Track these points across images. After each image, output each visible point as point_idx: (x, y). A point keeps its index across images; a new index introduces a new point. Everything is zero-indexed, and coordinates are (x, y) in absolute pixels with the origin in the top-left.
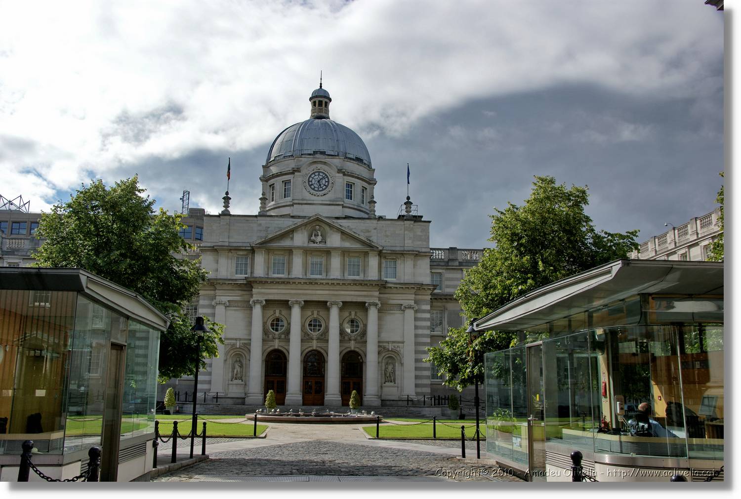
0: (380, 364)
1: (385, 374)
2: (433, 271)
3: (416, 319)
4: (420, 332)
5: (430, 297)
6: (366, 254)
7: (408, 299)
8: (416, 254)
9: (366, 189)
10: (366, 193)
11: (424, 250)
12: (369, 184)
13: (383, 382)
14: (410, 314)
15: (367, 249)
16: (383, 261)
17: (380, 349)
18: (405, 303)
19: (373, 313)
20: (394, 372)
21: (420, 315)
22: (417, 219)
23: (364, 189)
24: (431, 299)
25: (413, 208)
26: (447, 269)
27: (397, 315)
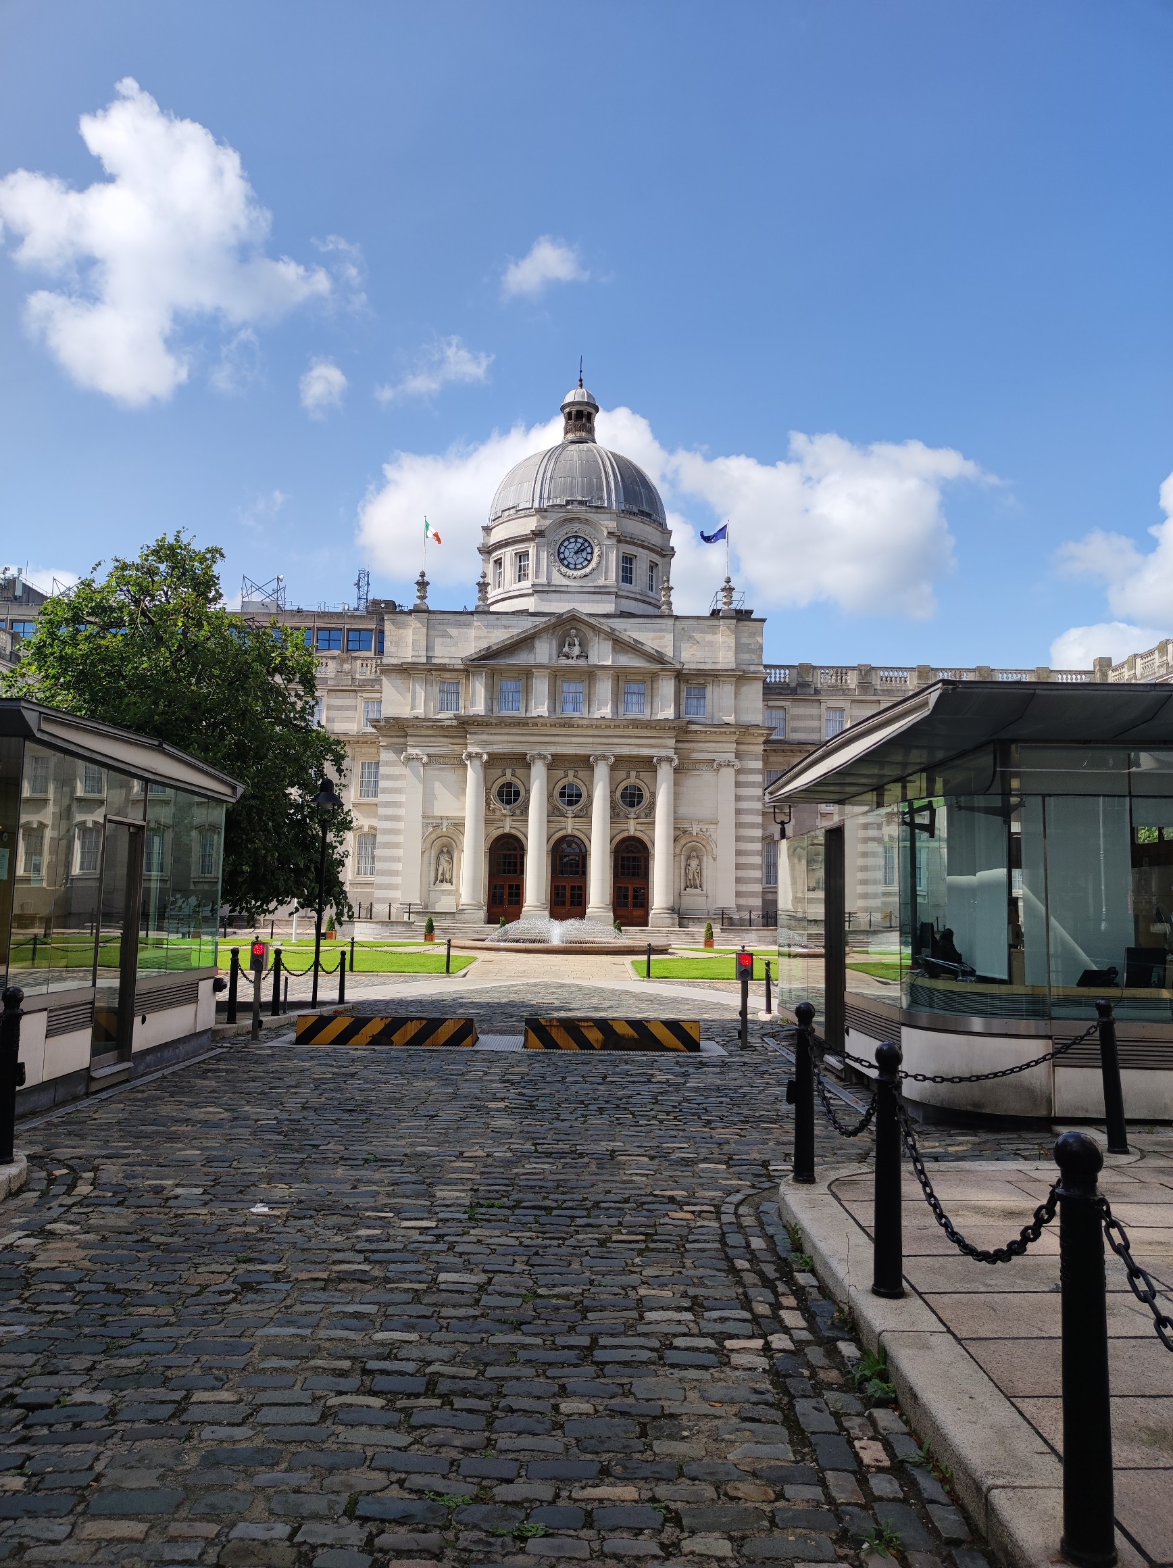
0: (677, 858)
1: (686, 874)
2: (771, 703)
3: (738, 784)
4: (744, 805)
5: (762, 747)
6: (654, 677)
7: (725, 750)
8: (740, 676)
9: (657, 565)
10: (657, 573)
11: (752, 668)
12: (663, 556)
13: (683, 888)
14: (728, 775)
15: (655, 667)
16: (683, 687)
17: (678, 833)
18: (721, 758)
19: (665, 774)
20: (700, 873)
21: (743, 778)
22: (743, 616)
23: (653, 566)
24: (765, 750)
25: (736, 596)
26: (795, 700)
27: (707, 776)
